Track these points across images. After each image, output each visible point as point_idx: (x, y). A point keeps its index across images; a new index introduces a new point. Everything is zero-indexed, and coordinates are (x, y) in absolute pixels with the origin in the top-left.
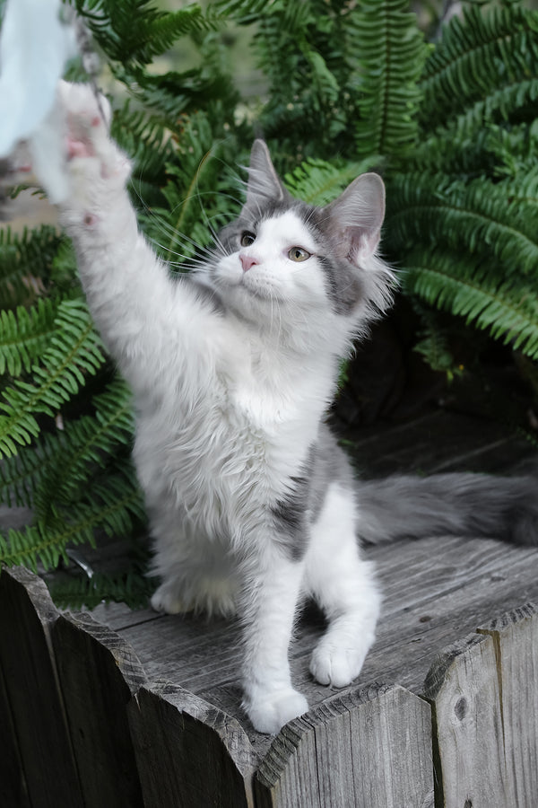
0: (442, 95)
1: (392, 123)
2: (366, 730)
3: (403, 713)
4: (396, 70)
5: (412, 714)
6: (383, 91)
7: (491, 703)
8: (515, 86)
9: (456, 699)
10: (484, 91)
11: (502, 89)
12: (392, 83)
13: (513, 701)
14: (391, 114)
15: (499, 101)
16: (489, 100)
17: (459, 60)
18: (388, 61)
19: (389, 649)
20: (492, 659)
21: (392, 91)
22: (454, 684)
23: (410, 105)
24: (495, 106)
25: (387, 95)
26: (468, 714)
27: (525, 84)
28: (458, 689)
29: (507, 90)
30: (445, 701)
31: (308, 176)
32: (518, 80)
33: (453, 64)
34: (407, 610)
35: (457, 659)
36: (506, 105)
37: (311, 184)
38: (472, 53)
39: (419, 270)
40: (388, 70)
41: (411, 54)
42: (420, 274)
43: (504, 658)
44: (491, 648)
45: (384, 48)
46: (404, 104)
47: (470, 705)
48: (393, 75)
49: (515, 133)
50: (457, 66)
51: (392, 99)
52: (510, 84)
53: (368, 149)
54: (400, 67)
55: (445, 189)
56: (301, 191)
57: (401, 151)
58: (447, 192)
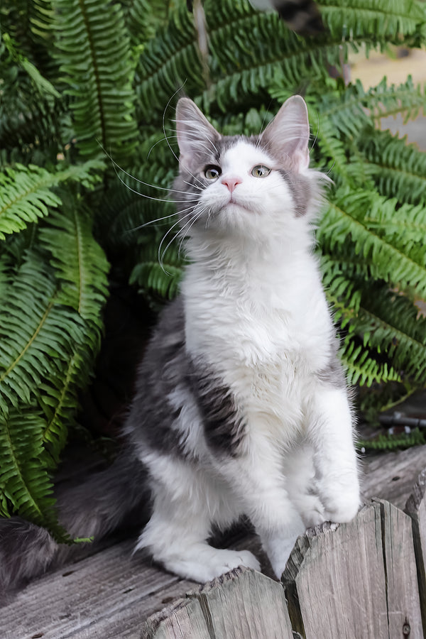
0: (161, 93)
1: (110, 123)
4: (105, 73)
6: (96, 94)
8: (228, 78)
10: (201, 86)
11: (216, 83)
12: (103, 85)
14: (107, 116)
15: (216, 93)
16: (205, 94)
17: (173, 59)
18: (95, 64)
19: (128, 631)
20: (202, 622)
21: (104, 93)
23: (128, 104)
24: (212, 100)
25: (100, 97)
27: (236, 77)
29: (221, 83)
31: (13, 181)
32: (230, 74)
33: (168, 63)
34: (152, 594)
35: (163, 623)
36: (222, 98)
37: (16, 188)
38: (184, 51)
39: (151, 264)
40: (96, 73)
41: (117, 56)
42: (152, 267)
45: (89, 52)
46: (122, 104)
48: (102, 77)
49: (234, 124)
50: (171, 65)
51: (106, 100)
52: (223, 78)
53: (90, 151)
54: (108, 69)
55: (160, 180)
56: (5, 196)
57: (126, 150)
58: (163, 182)
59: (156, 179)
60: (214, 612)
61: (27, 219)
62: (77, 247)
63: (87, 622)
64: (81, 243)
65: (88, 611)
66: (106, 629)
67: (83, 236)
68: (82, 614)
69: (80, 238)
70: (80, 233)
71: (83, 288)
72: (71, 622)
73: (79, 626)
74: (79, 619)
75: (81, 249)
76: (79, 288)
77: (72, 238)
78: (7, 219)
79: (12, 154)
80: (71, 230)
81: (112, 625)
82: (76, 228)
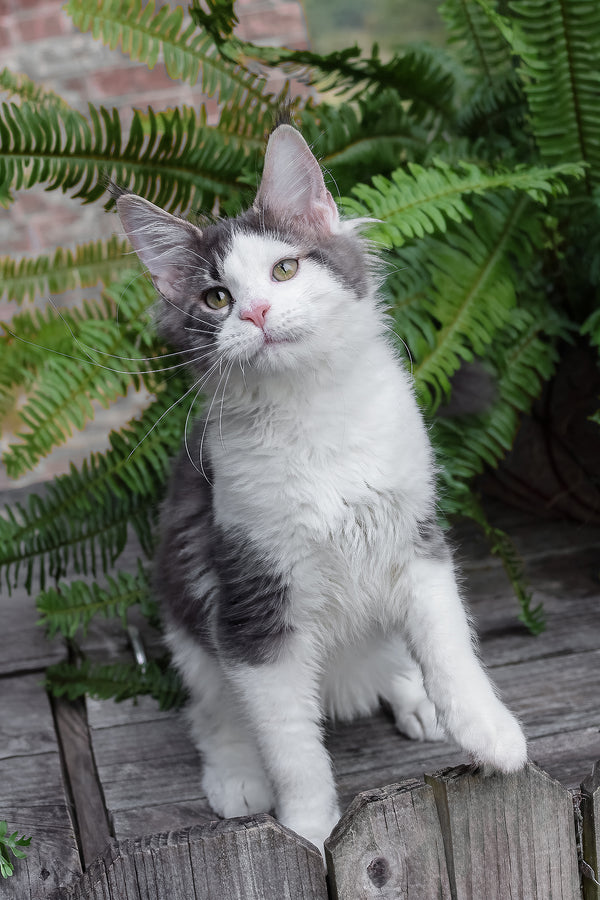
2: (217, 870)
3: (276, 860)
5: (293, 865)
6: (567, 75)
7: (433, 873)
9: (369, 859)
13: (474, 879)
18: (567, 36)
20: (432, 816)
21: (580, 76)
22: (365, 837)
25: (573, 80)
26: (391, 882)
28: (373, 846)
30: (352, 857)
40: (569, 48)
44: (430, 800)
47: (395, 868)
48: (577, 55)
54: (587, 46)
64: (485, 279)
70: (493, 265)
75: (481, 286)
80: (479, 259)
82: (487, 259)
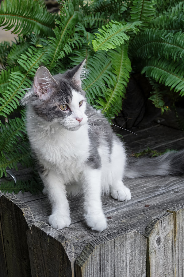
1: (145, 8)
2: (121, 247)
3: (135, 241)
5: (139, 242)
7: (171, 240)
9: (157, 237)
13: (180, 240)
14: (145, 5)
19: (131, 216)
20: (172, 222)
22: (156, 231)
26: (161, 244)
28: (158, 233)
30: (153, 238)
31: (111, 27)
34: (140, 202)
35: (158, 221)
37: (112, 31)
39: (153, 67)
42: (153, 69)
43: (177, 222)
44: (172, 218)
47: (163, 240)
53: (135, 18)
55: (165, 36)
56: (108, 33)
57: (148, 19)
58: (166, 37)
59: (163, 35)
60: (177, 220)
61: (116, 44)
62: (121, 60)
63: (113, 209)
64: (123, 58)
65: (114, 204)
66: (122, 214)
67: (124, 55)
68: (112, 205)
69: (123, 56)
70: (123, 54)
71: (119, 78)
72: (107, 208)
73: (111, 210)
74: (110, 207)
75: (122, 61)
76: (118, 78)
77: (120, 55)
78: (109, 43)
79: (102, 14)
80: (120, 52)
81: (125, 212)
82: (122, 52)
